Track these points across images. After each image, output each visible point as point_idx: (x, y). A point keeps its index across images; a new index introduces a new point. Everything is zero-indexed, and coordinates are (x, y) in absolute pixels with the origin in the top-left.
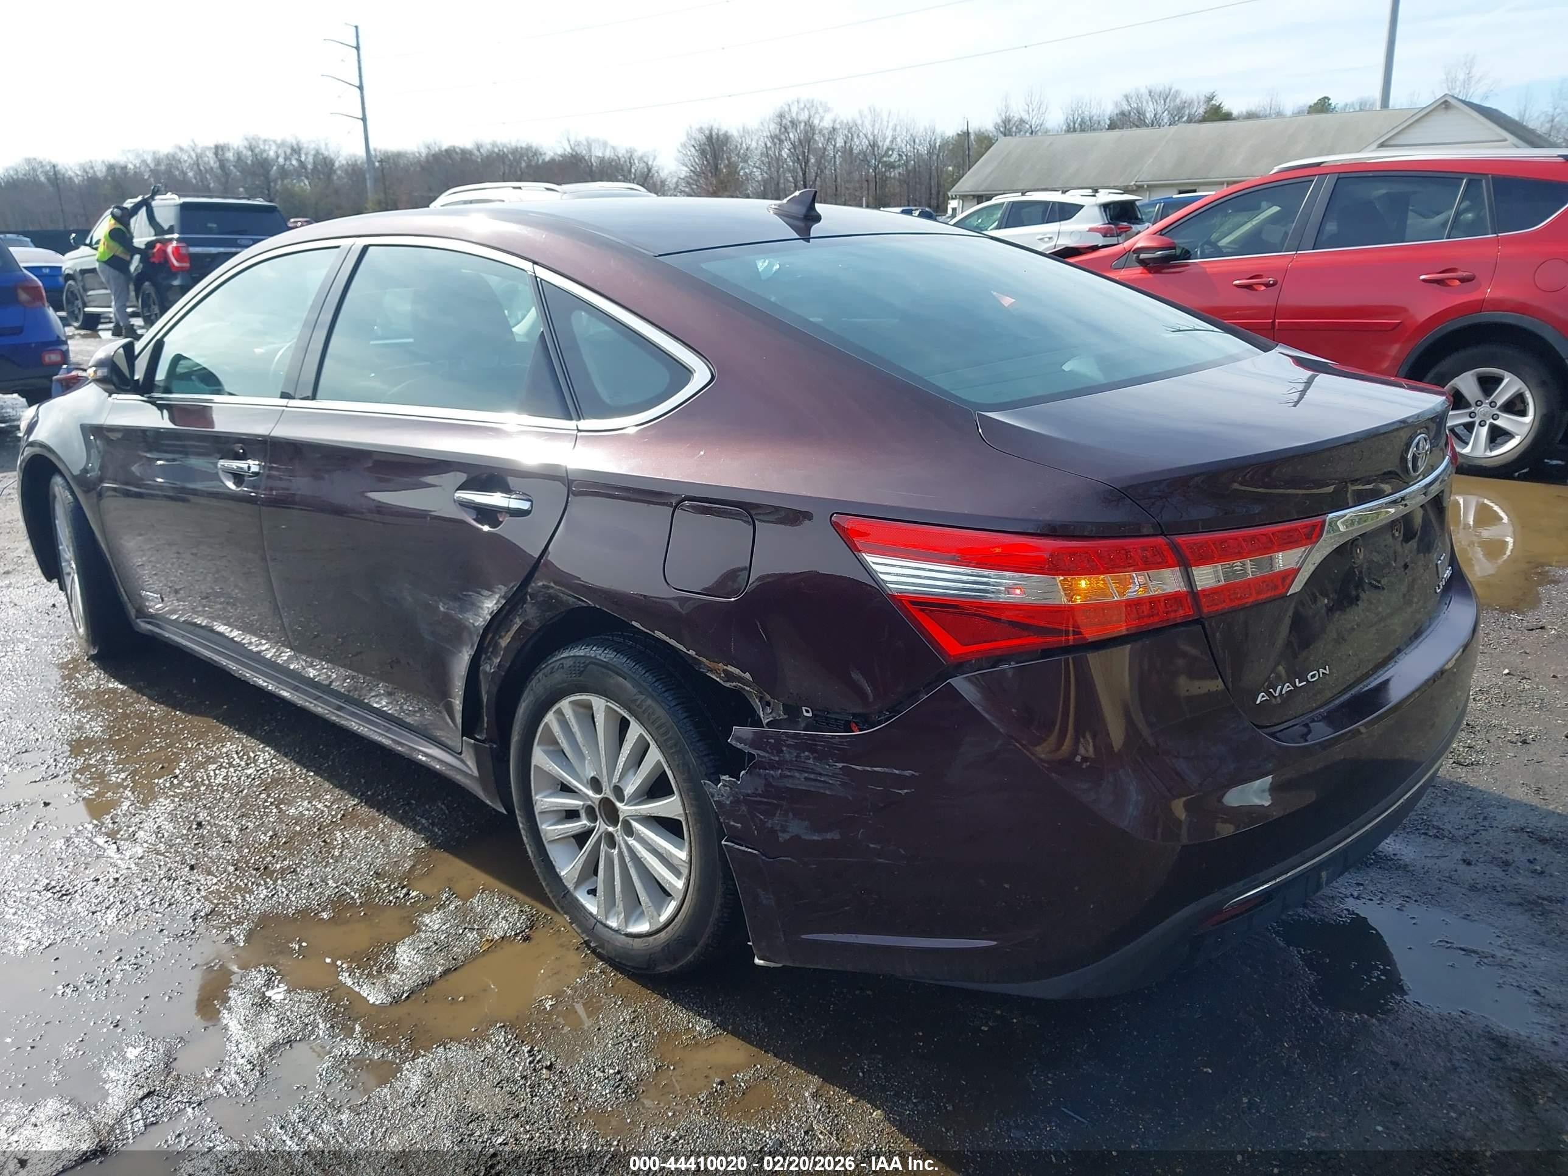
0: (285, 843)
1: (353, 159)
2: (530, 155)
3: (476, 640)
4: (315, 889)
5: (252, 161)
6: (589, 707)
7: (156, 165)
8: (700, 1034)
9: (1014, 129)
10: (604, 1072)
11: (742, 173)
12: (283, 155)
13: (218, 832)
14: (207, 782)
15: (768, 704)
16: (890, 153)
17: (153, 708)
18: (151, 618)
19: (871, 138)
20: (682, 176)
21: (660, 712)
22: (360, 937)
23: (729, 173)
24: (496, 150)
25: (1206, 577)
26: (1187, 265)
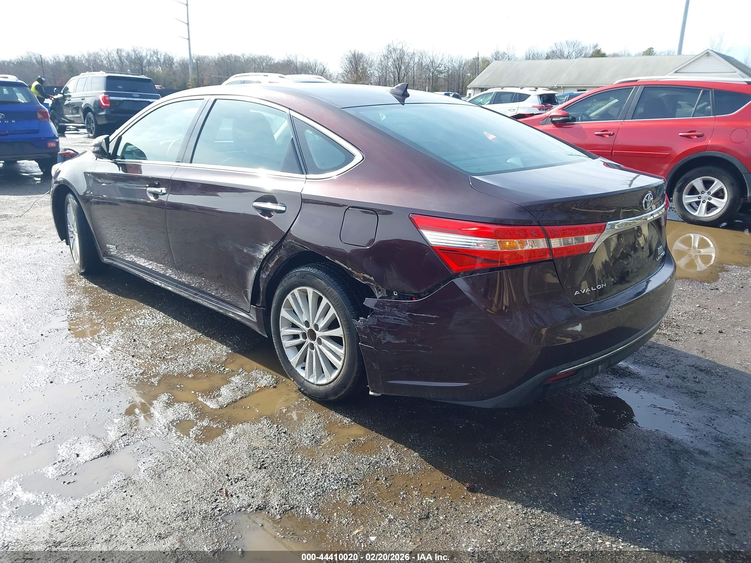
0: (171, 349)
1: (183, 58)
2: (268, 60)
3: (259, 264)
4: (185, 366)
5: (135, 57)
6: (306, 292)
7: (89, 57)
8: (346, 423)
9: (500, 57)
10: (307, 435)
11: (369, 72)
12: (149, 55)
13: (143, 344)
14: (136, 324)
15: (380, 290)
16: (440, 66)
17: (110, 295)
18: (110, 257)
19: (432, 58)
20: (340, 73)
21: (336, 293)
22: (205, 384)
23: (363, 72)
24: (252, 57)
25: (556, 243)
26: (574, 124)
